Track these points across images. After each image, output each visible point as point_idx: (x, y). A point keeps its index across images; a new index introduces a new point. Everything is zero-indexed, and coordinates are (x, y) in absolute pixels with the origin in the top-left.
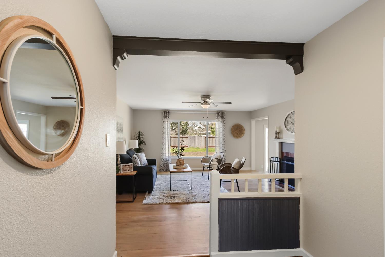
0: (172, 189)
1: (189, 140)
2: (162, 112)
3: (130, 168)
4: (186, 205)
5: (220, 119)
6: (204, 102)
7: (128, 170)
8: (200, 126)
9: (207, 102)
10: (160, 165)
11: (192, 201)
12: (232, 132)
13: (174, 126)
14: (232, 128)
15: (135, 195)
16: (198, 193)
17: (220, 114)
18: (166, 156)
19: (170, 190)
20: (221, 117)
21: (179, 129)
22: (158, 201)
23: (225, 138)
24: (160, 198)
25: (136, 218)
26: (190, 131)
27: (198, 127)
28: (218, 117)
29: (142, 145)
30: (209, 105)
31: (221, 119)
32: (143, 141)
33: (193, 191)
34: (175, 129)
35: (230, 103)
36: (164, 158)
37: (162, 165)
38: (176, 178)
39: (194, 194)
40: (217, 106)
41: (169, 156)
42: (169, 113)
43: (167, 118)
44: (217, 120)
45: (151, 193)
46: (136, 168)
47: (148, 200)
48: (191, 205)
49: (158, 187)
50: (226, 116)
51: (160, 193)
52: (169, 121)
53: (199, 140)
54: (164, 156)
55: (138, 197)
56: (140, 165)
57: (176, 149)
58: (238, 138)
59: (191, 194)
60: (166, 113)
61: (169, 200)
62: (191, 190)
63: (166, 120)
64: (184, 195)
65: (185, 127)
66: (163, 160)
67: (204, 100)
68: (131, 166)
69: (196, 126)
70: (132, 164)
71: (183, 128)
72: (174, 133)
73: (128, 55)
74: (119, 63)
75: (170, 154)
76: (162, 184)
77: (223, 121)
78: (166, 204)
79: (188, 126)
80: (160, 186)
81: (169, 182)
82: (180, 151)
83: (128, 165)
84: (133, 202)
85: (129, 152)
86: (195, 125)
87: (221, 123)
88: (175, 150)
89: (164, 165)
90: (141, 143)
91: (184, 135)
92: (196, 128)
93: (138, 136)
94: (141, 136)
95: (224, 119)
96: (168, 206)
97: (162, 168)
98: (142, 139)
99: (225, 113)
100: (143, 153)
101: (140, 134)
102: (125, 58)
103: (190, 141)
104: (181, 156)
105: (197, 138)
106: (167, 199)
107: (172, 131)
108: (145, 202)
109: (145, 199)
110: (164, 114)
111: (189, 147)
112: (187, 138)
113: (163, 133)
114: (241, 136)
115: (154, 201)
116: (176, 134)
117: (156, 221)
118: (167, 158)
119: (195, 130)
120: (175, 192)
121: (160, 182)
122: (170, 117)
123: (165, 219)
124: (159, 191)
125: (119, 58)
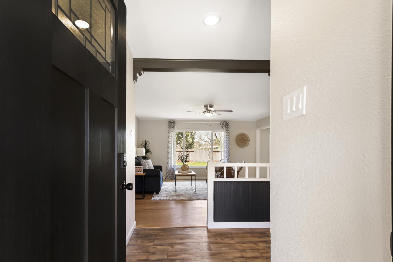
0: (177, 191)
1: (195, 154)
2: (168, 122)
3: (140, 170)
4: (190, 201)
5: (224, 129)
6: (207, 110)
7: (138, 172)
8: (207, 141)
9: (210, 111)
10: (166, 174)
11: (195, 199)
12: (236, 142)
13: (179, 139)
14: (236, 138)
15: (144, 195)
16: (201, 194)
17: (224, 124)
18: (171, 165)
19: (176, 192)
20: (226, 127)
21: (184, 143)
22: (165, 198)
23: (229, 147)
24: (167, 197)
25: (147, 208)
26: (196, 146)
27: (205, 141)
28: (222, 127)
29: (148, 153)
30: (212, 113)
31: (226, 128)
32: (149, 150)
33: (197, 193)
34: (179, 144)
35: (231, 111)
36: (169, 167)
37: (168, 174)
38: (181, 184)
39: (197, 194)
40: (220, 115)
41: (174, 165)
42: (174, 123)
43: (172, 127)
44: (222, 129)
45: (158, 193)
46: (145, 170)
47: (155, 198)
48: (194, 201)
49: (164, 190)
50: (230, 126)
51: (167, 194)
52: (174, 131)
53: (205, 154)
54: (170, 165)
55: (147, 196)
56: (148, 168)
57: (181, 155)
58: (242, 147)
59: (194, 195)
60: (172, 124)
61: (175, 198)
62: (195, 191)
63: (171, 130)
64: (188, 195)
65: (191, 141)
66: (168, 169)
67: (207, 109)
68: (141, 168)
69: (203, 141)
70: (142, 166)
71: (189, 142)
72: (179, 146)
73: (144, 72)
74: (137, 78)
75: (175, 163)
76: (168, 188)
77: (228, 131)
78: (172, 200)
79: (194, 140)
80: (166, 189)
81: (175, 187)
82: (185, 158)
83: (138, 167)
84: (143, 199)
85: (137, 158)
86: (202, 139)
87: (226, 133)
88: (179, 156)
89: (170, 174)
90: (147, 151)
91: (190, 149)
92: (204, 143)
93: (144, 145)
94: (147, 146)
95: (228, 129)
96: (173, 202)
97: (168, 176)
98: (148, 148)
99: (230, 123)
100: (150, 160)
101: (146, 143)
102: (142, 74)
103: (196, 156)
104: (186, 162)
105: (203, 152)
106: (173, 197)
107: (177, 146)
108: (153, 199)
109: (153, 197)
110: (169, 124)
111: (195, 161)
112: (193, 152)
113: (169, 142)
114: (246, 145)
115: (162, 198)
116: (182, 148)
117: (164, 209)
118: (172, 167)
119: (202, 144)
120: (180, 193)
121: (166, 187)
122: (175, 127)
123: (172, 208)
124: (166, 193)
125: (138, 75)
